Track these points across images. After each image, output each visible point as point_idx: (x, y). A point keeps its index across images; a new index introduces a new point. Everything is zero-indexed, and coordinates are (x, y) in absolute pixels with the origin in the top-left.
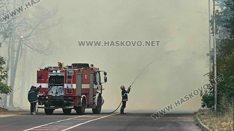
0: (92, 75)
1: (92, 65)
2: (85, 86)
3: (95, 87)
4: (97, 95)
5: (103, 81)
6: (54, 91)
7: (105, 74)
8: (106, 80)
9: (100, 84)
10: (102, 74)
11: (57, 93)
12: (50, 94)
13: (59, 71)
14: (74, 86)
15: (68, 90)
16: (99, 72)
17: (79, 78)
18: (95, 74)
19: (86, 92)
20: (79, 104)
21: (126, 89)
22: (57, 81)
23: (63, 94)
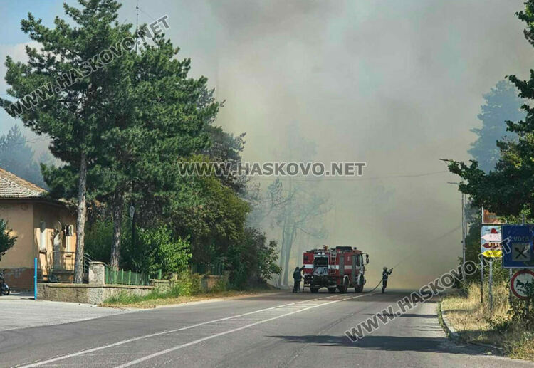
0: (354, 258)
1: (355, 248)
2: (347, 267)
3: (357, 268)
4: (359, 276)
5: (365, 262)
6: (319, 271)
7: (367, 256)
8: (368, 262)
9: (363, 265)
10: (364, 256)
11: (321, 273)
12: (315, 274)
13: (323, 254)
14: (337, 267)
15: (332, 271)
16: (362, 254)
17: (342, 260)
18: (358, 256)
19: (348, 272)
20: (342, 283)
21: (388, 270)
22: (321, 262)
23: (327, 274)
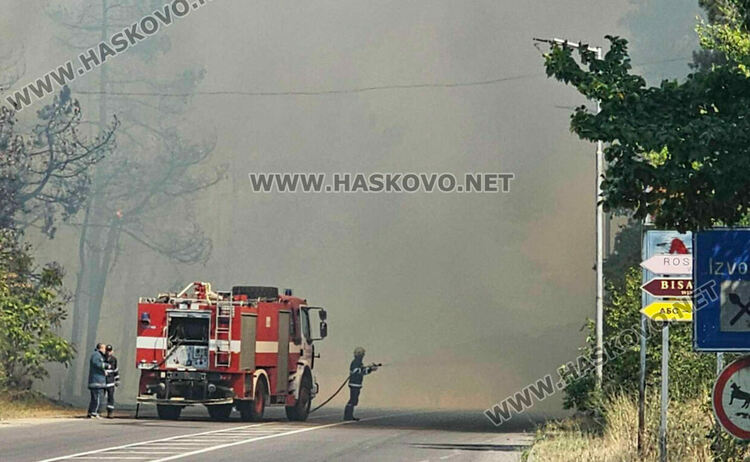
0: (285, 321)
1: (289, 293)
2: (263, 347)
3: (293, 348)
4: (300, 372)
5: (316, 333)
6: (178, 359)
7: (323, 315)
8: (324, 333)
9: (309, 342)
10: (314, 315)
11: (189, 363)
12: (170, 364)
13: (195, 307)
14: (236, 346)
15: (222, 357)
16: (306, 310)
17: (248, 324)
18: (294, 314)
19: (266, 362)
20: (249, 393)
22: (189, 331)
23: (205, 366)
